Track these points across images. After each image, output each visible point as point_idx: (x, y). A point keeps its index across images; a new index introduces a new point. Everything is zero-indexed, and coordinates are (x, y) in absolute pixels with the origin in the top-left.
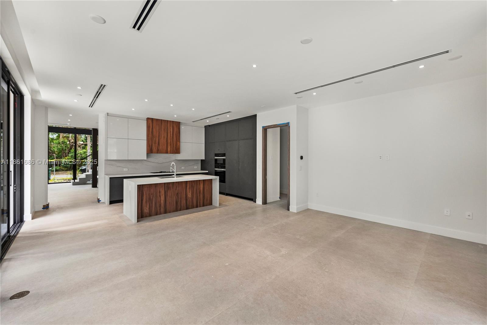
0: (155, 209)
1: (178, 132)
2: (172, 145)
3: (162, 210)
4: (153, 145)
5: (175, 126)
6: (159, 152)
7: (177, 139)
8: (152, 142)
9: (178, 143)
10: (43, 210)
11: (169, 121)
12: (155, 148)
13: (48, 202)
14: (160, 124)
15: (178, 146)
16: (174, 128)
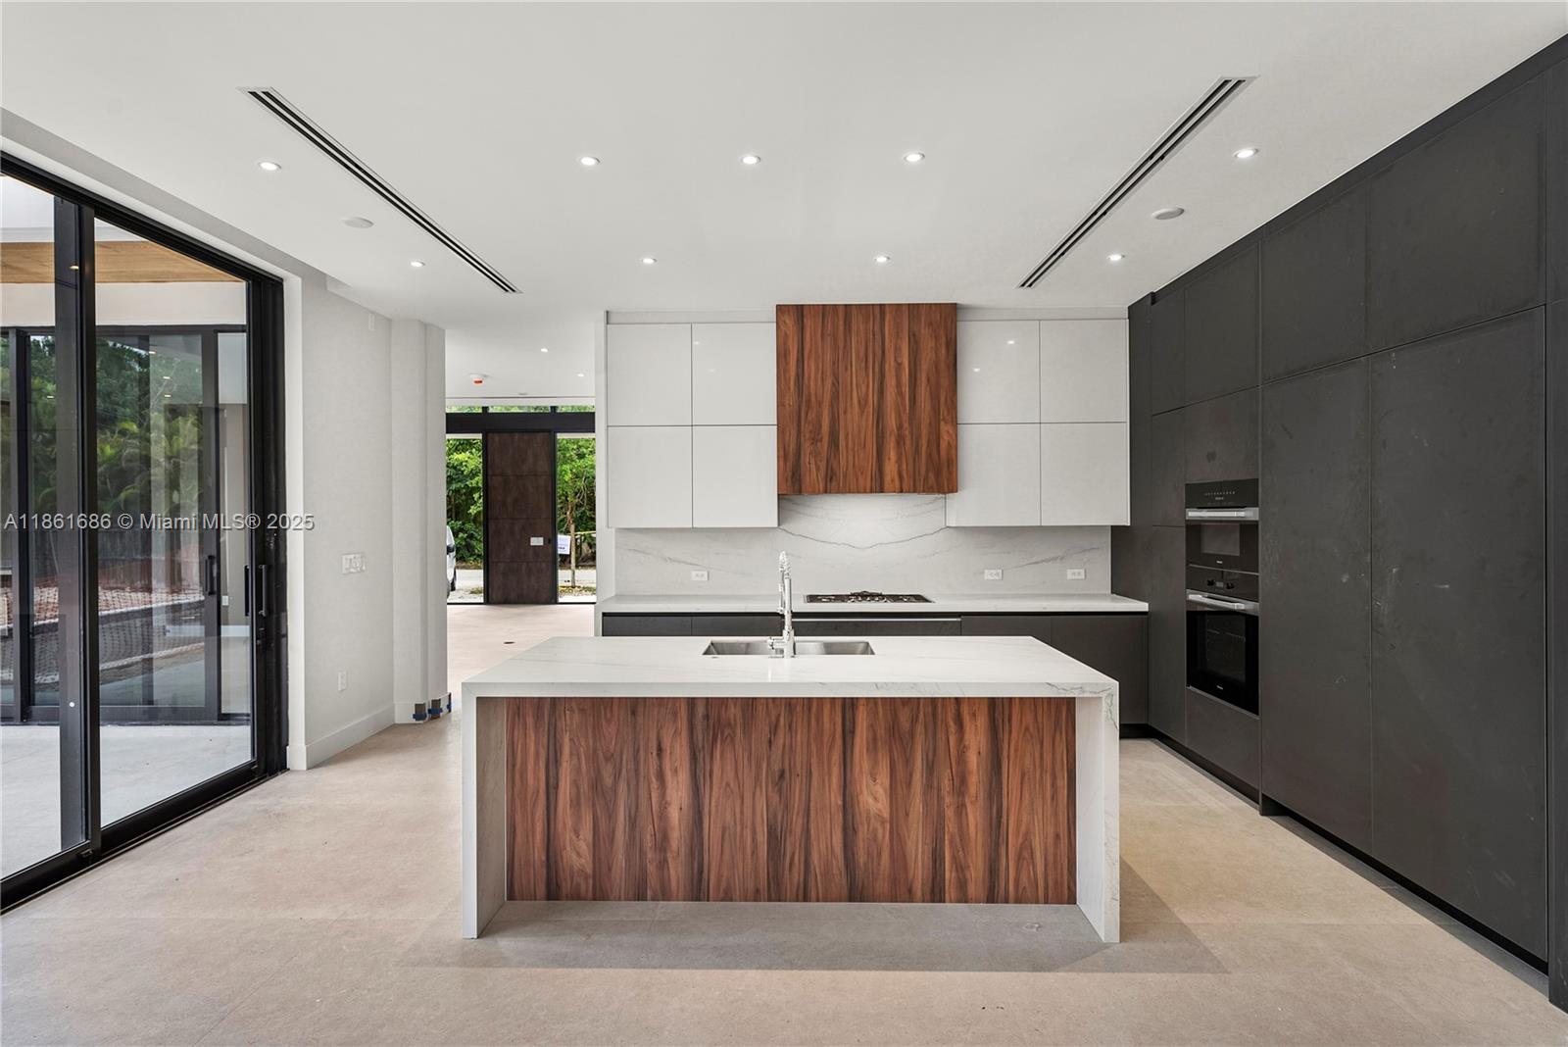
0: (628, 860)
1: (942, 365)
2: (908, 442)
3: (677, 872)
4: (807, 447)
5: (924, 332)
6: (834, 483)
7: (936, 411)
8: (799, 433)
9: (944, 428)
10: (414, 721)
11: (887, 309)
12: (813, 466)
13: (449, 691)
14: (841, 328)
15: (943, 445)
16: (917, 342)
